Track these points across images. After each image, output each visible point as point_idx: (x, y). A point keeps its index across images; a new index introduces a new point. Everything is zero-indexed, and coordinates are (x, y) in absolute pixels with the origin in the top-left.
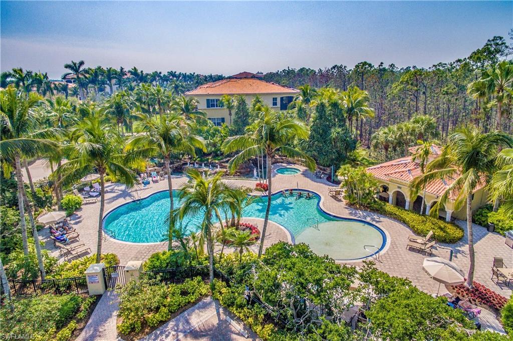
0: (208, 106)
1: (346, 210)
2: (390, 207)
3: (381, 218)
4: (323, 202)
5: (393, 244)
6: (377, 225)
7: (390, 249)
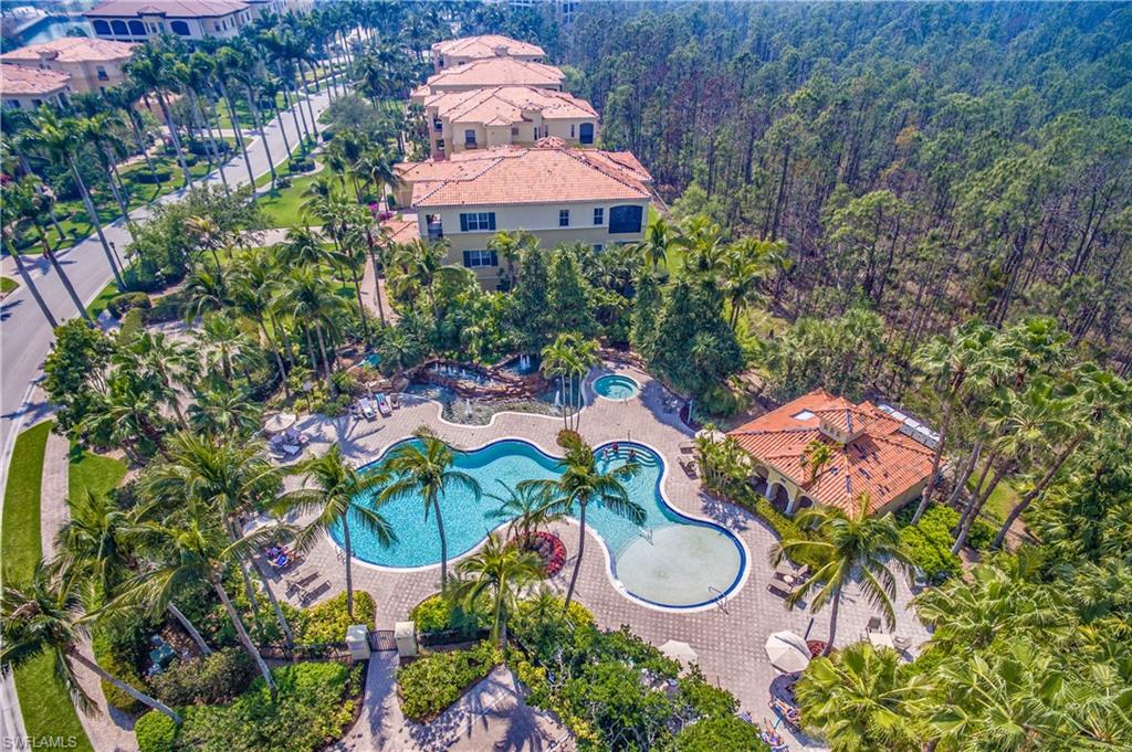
0: (464, 228)
1: (699, 499)
2: (763, 506)
3: (749, 521)
4: (667, 481)
5: (752, 577)
6: (738, 536)
7: (744, 589)
